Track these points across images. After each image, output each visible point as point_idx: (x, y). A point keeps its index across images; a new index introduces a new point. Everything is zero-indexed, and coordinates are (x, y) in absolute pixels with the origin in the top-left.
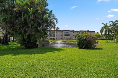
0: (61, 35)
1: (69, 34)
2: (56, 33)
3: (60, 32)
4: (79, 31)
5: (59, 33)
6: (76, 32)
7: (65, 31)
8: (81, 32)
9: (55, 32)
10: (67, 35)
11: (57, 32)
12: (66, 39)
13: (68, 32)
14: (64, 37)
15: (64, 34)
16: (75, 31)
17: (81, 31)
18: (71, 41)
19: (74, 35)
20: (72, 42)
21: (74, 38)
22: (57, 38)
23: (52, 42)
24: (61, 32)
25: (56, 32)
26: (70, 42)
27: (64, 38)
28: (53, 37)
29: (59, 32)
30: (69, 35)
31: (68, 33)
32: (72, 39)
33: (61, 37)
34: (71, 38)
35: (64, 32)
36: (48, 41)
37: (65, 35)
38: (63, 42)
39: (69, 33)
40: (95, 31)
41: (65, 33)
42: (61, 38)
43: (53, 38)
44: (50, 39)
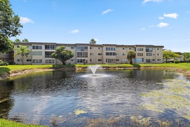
0: (99, 54)
1: (114, 52)
2: (89, 51)
3: (97, 48)
4: (133, 46)
5: (96, 51)
6: (128, 48)
7: (106, 45)
8: (137, 48)
9: (86, 48)
10: (111, 54)
11: (91, 48)
12: (109, 61)
13: (113, 47)
14: (106, 57)
15: (105, 51)
16: (126, 46)
17: (137, 46)
18: (118, 65)
19: (123, 54)
20: (121, 67)
21: (123, 60)
22: (91, 60)
23: (81, 69)
24: (99, 48)
25: (89, 47)
26: (117, 69)
27: (105, 61)
28: (83, 58)
29: (94, 48)
30: (114, 54)
31: (112, 50)
32: (120, 61)
33: (100, 57)
34: (118, 60)
35: (105, 48)
36: (74, 66)
37: (107, 54)
38: (104, 67)
39: (114, 50)
40: (163, 47)
41: (107, 50)
42: (99, 60)
43: (84, 60)
44: (78, 62)
